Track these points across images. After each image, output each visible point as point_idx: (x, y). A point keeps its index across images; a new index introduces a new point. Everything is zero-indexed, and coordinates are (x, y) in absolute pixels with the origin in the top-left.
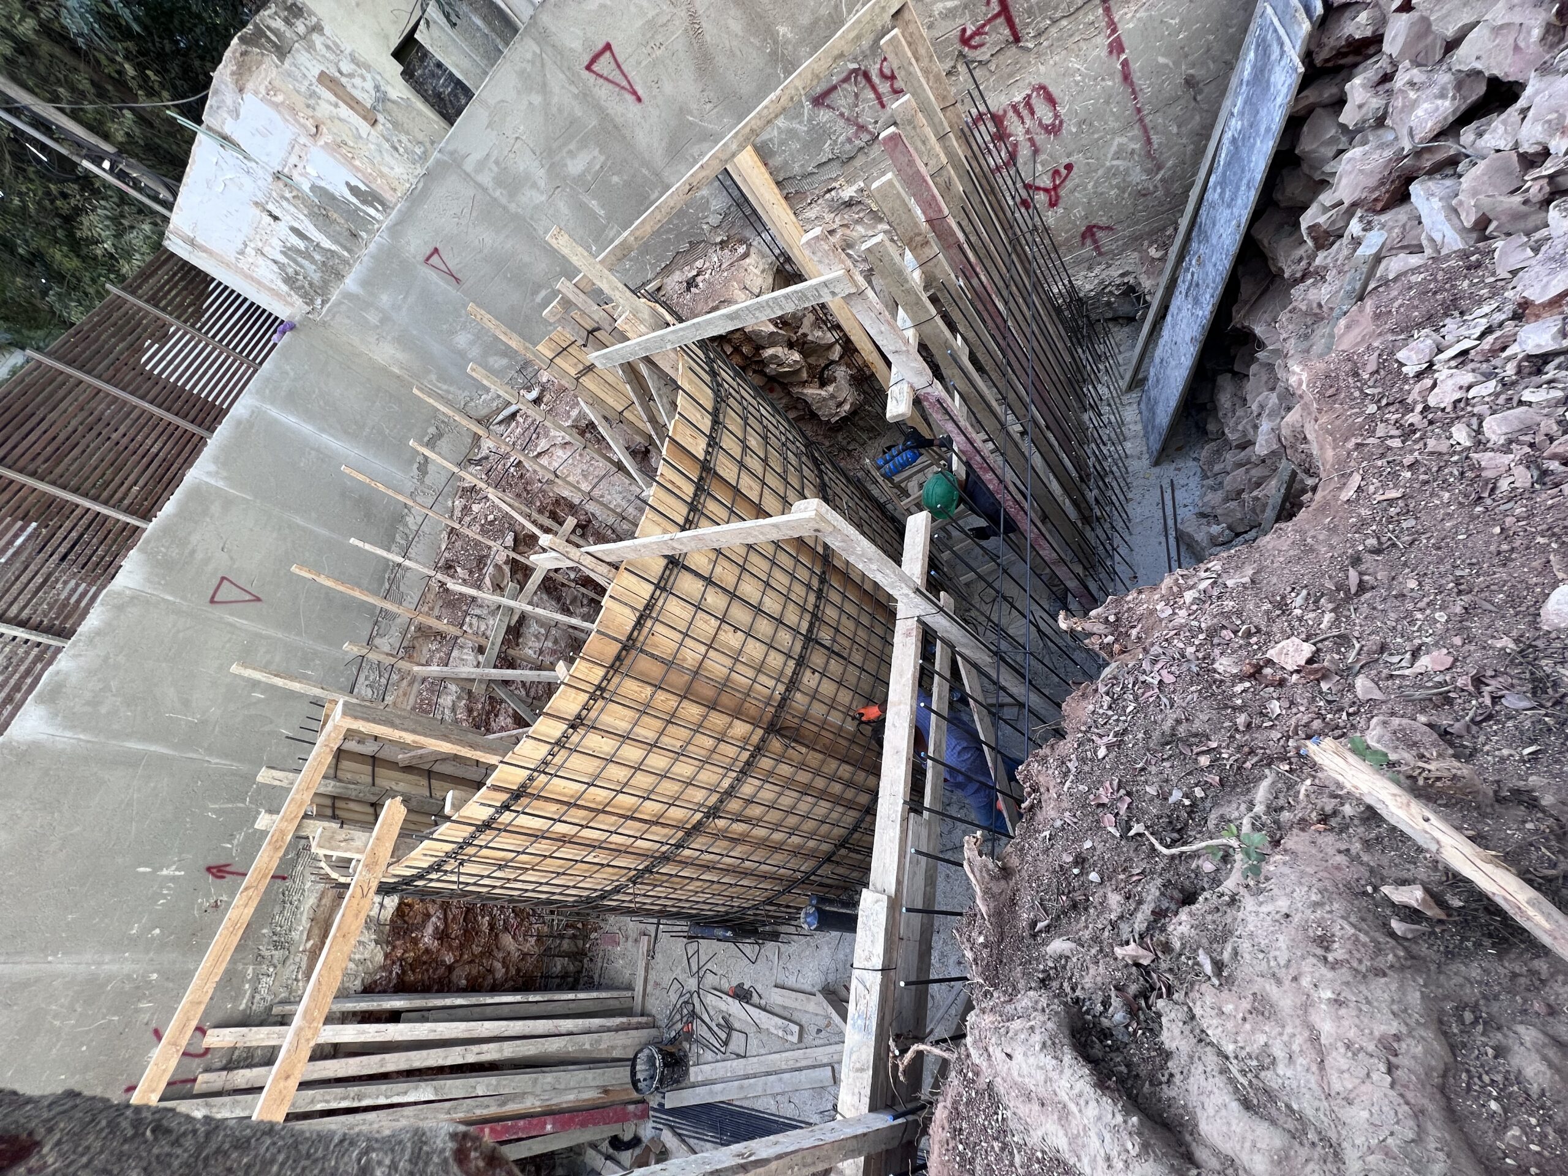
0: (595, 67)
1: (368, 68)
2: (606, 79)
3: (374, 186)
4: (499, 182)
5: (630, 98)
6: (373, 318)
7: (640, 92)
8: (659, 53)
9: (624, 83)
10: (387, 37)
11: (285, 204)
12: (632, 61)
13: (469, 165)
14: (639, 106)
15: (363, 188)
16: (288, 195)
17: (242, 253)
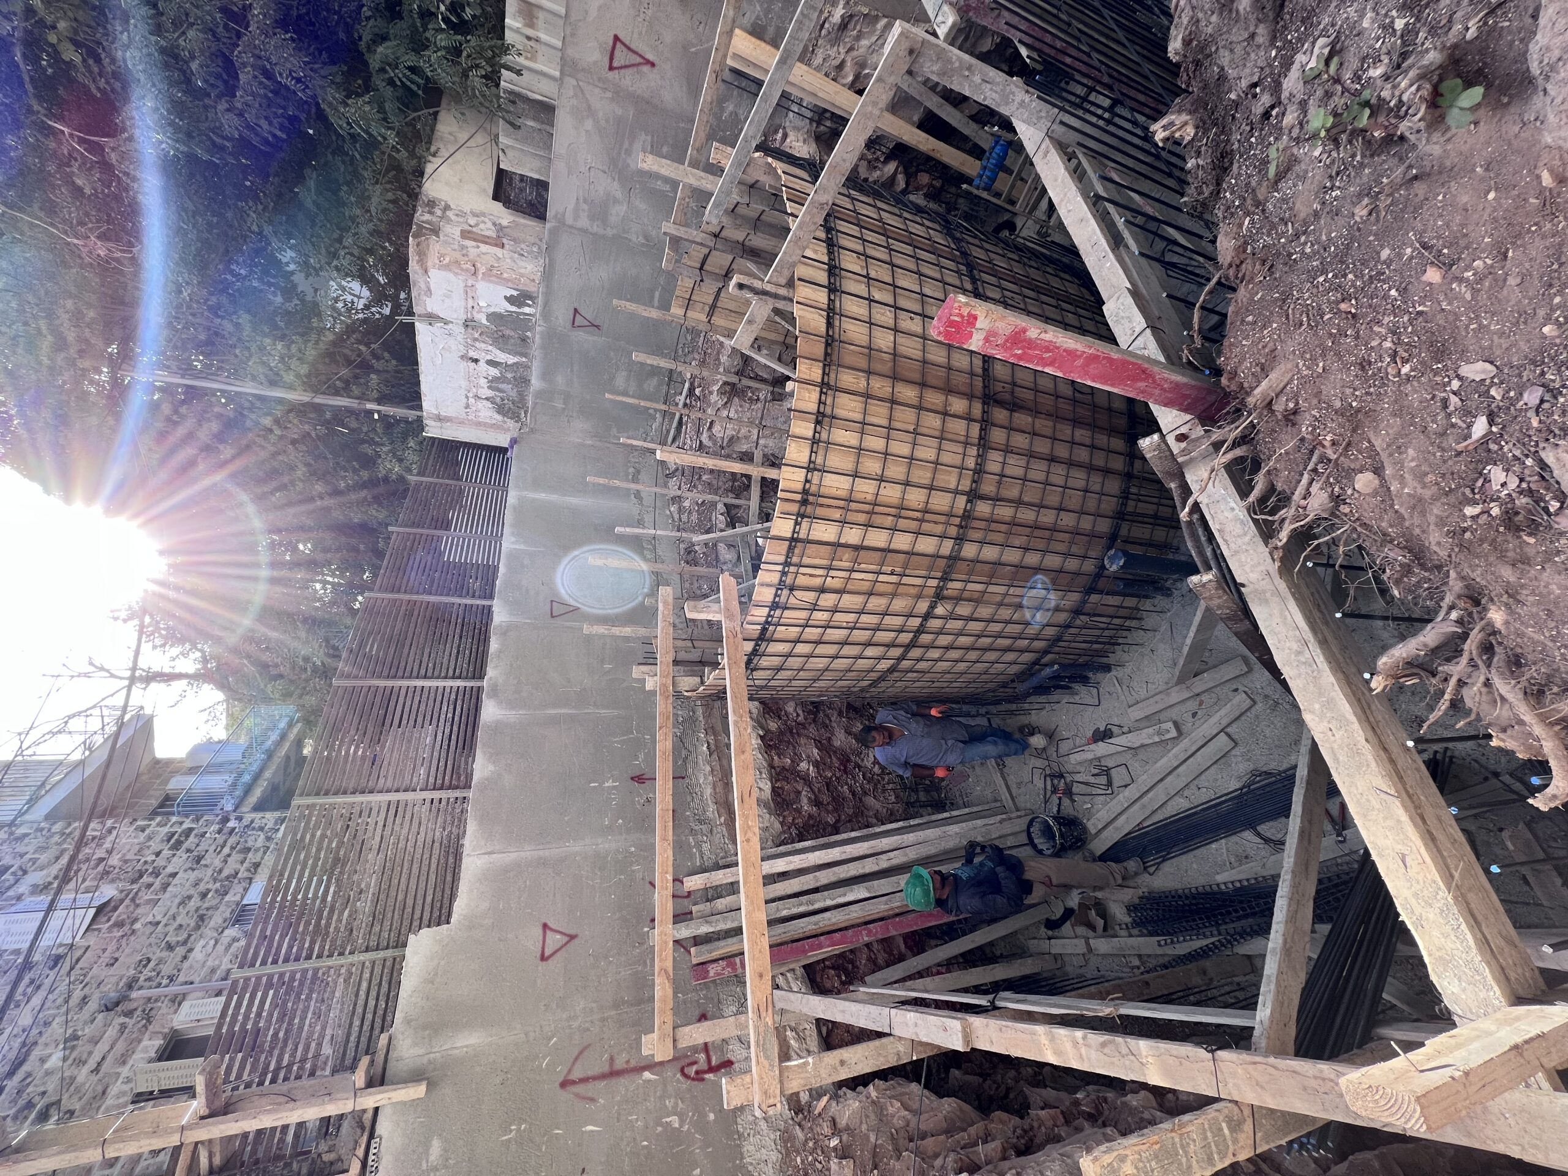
0: (615, 64)
1: (483, 214)
2: (626, 67)
3: (521, 287)
4: (592, 218)
5: (646, 69)
6: (559, 405)
7: (650, 57)
8: (649, 12)
9: (639, 60)
10: (484, 190)
11: (477, 344)
12: (636, 35)
13: (569, 221)
14: (655, 70)
15: (515, 293)
16: (477, 335)
17: (467, 406)
